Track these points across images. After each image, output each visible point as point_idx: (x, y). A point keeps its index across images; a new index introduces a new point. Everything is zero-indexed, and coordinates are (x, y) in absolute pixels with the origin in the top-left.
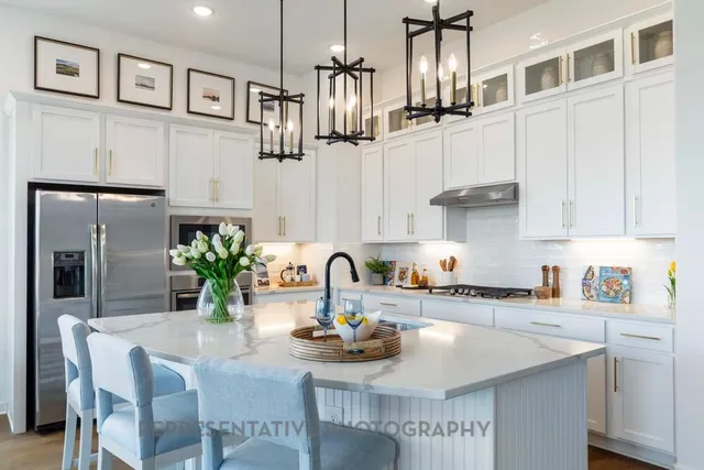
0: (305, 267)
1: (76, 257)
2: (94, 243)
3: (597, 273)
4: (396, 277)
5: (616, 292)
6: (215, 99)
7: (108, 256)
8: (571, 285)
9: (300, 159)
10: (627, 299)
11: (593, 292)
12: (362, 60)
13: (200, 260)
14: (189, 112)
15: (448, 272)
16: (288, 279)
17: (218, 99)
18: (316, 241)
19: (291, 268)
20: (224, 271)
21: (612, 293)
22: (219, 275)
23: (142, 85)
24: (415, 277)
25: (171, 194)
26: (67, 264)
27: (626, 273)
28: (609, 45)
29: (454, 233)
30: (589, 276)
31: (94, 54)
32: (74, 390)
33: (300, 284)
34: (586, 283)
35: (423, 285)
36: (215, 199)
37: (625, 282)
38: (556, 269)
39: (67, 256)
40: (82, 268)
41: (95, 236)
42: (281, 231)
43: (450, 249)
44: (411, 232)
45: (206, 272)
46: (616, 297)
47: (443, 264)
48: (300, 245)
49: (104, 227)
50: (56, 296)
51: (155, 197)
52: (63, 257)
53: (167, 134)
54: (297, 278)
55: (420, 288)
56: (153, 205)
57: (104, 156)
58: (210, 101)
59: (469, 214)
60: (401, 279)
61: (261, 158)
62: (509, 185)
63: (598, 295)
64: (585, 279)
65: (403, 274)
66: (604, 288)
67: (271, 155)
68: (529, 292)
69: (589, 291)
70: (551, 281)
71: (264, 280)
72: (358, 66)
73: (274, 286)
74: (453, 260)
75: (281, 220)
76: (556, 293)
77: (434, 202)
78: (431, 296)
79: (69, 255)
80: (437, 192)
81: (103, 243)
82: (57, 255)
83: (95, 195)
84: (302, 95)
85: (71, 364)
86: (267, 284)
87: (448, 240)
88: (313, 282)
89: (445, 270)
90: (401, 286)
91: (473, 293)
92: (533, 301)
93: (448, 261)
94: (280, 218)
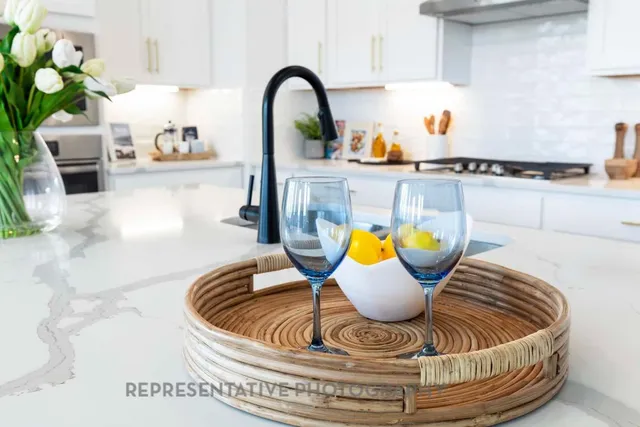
0: (194, 130)
4: (346, 147)
15: (437, 136)
16: (167, 148)
19: (171, 131)
24: (379, 145)
29: (455, 72)
33: (188, 157)
35: (395, 160)
38: (639, 129)
42: (152, 65)
43: (440, 96)
47: (430, 123)
48: (185, 91)
54: (183, 148)
55: (390, 162)
59: (477, 36)
60: (355, 149)
65: (357, 140)
68: (586, 169)
71: (126, 150)
73: (143, 160)
74: (447, 114)
75: (151, 47)
86: (131, 156)
87: (444, 78)
88: (210, 155)
89: (432, 132)
90: (358, 161)
91: (496, 169)
92: (598, 183)
93: (439, 118)
94: (148, 42)
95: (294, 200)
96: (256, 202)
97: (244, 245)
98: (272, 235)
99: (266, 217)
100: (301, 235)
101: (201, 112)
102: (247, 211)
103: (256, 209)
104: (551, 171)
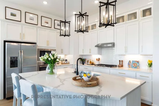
0: (67, 60)
1: (16, 58)
2: (20, 55)
3: (131, 62)
4: (86, 62)
5: (136, 66)
6: (47, 23)
7: (23, 57)
8: (126, 64)
9: (69, 36)
10: (138, 68)
11: (131, 66)
12: (86, 13)
13: (47, 59)
14: (41, 26)
15: (98, 61)
16: (63, 62)
17: (48, 23)
18: (69, 54)
19: (64, 60)
20: (52, 62)
21: (135, 66)
22: (51, 63)
23: (31, 19)
24: (91, 62)
25: (38, 44)
26: (13, 60)
27: (138, 62)
28: (136, 13)
29: (100, 53)
30: (130, 62)
31: (20, 12)
32: (15, 92)
33: (66, 64)
34: (129, 64)
35: (93, 64)
36: (48, 45)
37: (138, 64)
38: (122, 61)
39: (13, 58)
40: (17, 61)
41: (20, 53)
42: (62, 52)
43: (98, 56)
44: (90, 52)
45: (48, 62)
46: (136, 67)
47: (97, 59)
48: (66, 55)
49: (22, 51)
50: (11, 67)
51: (34, 44)
52: (12, 58)
53: (37, 30)
54: (65, 62)
55: (92, 65)
56: (34, 46)
57: (22, 35)
58: (46, 24)
59: (103, 49)
60: (87, 62)
61: (60, 36)
62: (113, 43)
63: (132, 67)
64: (129, 63)
66: (133, 65)
67: (63, 35)
68: (116, 66)
69: (130, 66)
70: (121, 63)
72: (85, 14)
74: (99, 58)
75: (62, 50)
76: (122, 66)
77: (96, 46)
78: (95, 66)
79: (14, 58)
80: (96, 44)
81: (22, 55)
82: (11, 58)
83: (20, 44)
84: (70, 22)
85: (15, 86)
86: (59, 63)
87: (98, 54)
88: (69, 63)
89: (97, 61)
90: (88, 64)
91: (105, 66)
92: (117, 68)
93: (98, 59)
94: (62, 49)
95: (80, 71)
96: (76, 71)
97: (75, 75)
98: (78, 74)
99: (77, 72)
100: (80, 74)
101: (68, 57)
102: (75, 72)
103: (76, 72)
104: (111, 66)
